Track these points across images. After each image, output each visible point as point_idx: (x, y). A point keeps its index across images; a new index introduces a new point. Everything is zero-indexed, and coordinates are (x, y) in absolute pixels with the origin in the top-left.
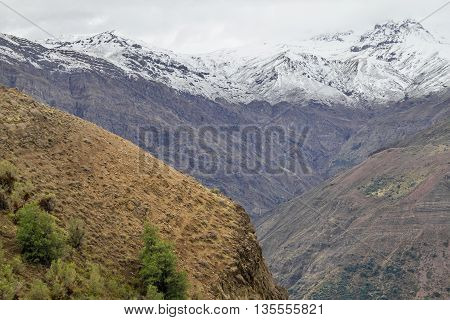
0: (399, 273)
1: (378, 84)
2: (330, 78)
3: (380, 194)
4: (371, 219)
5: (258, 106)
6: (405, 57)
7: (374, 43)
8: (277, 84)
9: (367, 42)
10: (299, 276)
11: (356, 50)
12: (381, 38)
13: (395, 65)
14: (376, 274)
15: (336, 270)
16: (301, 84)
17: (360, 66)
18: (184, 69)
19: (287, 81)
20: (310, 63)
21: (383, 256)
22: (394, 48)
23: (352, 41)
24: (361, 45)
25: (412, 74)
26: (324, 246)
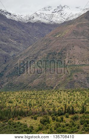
0: (61, 54)
1: (58, 20)
2: (47, 18)
3: (57, 36)
4: (55, 42)
5: (29, 23)
6: (64, 14)
7: (57, 11)
8: (34, 19)
9: (56, 11)
10: (37, 57)
11: (53, 12)
12: (59, 10)
13: (62, 16)
14: (56, 54)
15: (46, 54)
16: (40, 20)
17: (54, 15)
18: (10, 14)
19: (36, 19)
20: (42, 15)
21: (58, 50)
22: (62, 12)
23: (52, 10)
24: (54, 11)
25: (66, 17)
26: (43, 50)
